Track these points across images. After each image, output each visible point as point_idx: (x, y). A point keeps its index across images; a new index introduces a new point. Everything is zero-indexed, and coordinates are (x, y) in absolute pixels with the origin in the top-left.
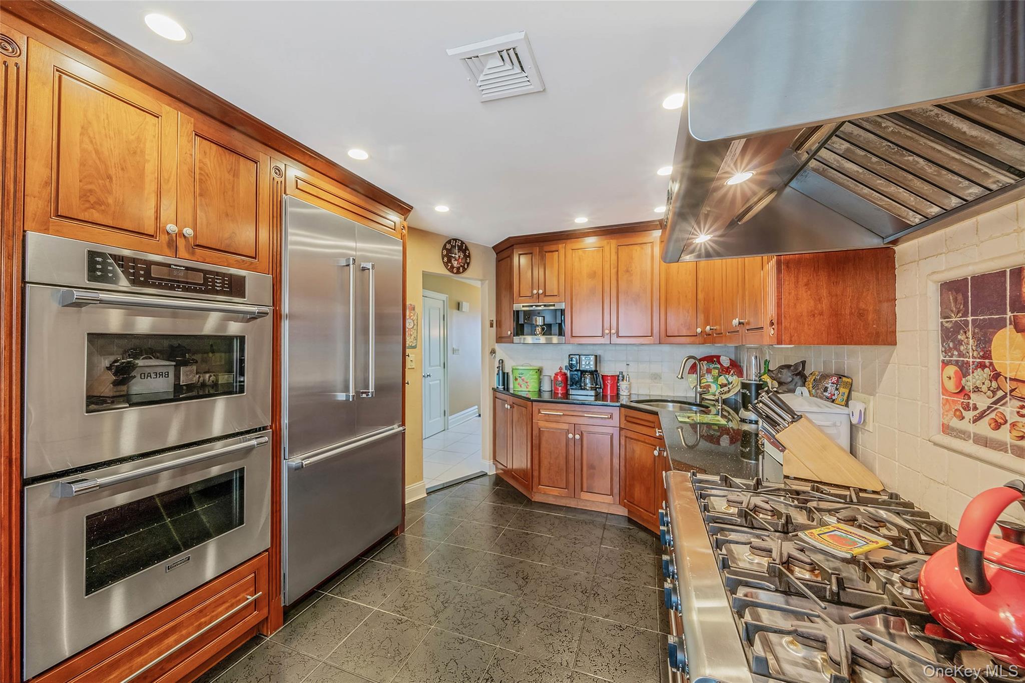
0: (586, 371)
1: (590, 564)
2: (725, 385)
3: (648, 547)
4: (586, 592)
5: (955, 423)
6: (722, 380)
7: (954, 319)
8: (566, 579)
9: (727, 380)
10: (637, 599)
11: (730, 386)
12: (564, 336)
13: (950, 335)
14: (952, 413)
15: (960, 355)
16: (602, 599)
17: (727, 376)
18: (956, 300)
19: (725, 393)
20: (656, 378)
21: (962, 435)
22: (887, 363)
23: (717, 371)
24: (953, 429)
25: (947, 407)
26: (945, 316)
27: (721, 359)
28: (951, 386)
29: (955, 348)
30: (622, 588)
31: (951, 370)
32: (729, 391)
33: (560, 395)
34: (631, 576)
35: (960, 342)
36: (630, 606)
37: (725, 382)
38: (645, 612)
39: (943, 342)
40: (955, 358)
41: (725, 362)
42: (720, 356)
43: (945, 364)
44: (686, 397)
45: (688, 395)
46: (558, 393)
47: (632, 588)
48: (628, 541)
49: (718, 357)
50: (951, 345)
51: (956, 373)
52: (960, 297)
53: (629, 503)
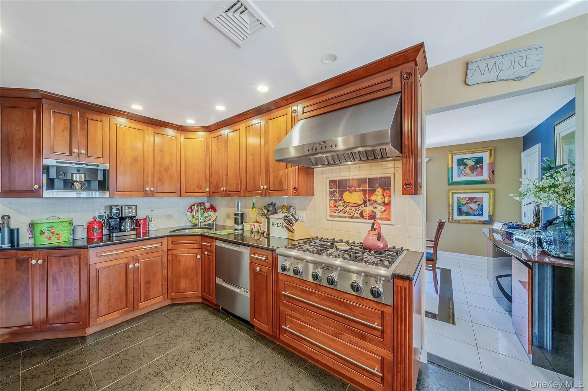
0: (126, 218)
1: (183, 336)
2: (207, 217)
3: (199, 309)
4: (200, 348)
5: (333, 214)
6: (206, 214)
7: (333, 189)
8: (181, 353)
9: (209, 215)
10: (222, 331)
11: (210, 217)
12: (108, 190)
13: (332, 193)
14: (332, 212)
15: (335, 198)
16: (210, 344)
17: (208, 212)
18: (334, 185)
19: (208, 220)
20: (169, 218)
21: (336, 217)
22: (311, 201)
23: (203, 210)
24: (333, 216)
25: (331, 211)
26: (330, 188)
27: (205, 204)
28: (332, 205)
29: (333, 196)
30: (212, 333)
31: (332, 202)
32: (210, 219)
33: (96, 240)
34: (208, 325)
35: (335, 195)
36: (224, 336)
37: (207, 215)
38: (231, 332)
39: (330, 194)
40: (333, 199)
41: (207, 205)
42: (205, 203)
43: (330, 200)
44: (186, 226)
45: (187, 225)
46: (94, 239)
47: (215, 329)
48: (187, 314)
49: (204, 204)
50: (332, 195)
51: (334, 202)
52: (335, 184)
53: (176, 294)
